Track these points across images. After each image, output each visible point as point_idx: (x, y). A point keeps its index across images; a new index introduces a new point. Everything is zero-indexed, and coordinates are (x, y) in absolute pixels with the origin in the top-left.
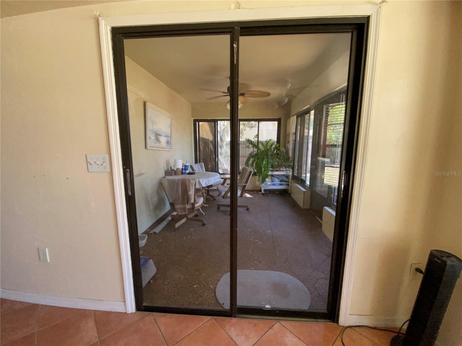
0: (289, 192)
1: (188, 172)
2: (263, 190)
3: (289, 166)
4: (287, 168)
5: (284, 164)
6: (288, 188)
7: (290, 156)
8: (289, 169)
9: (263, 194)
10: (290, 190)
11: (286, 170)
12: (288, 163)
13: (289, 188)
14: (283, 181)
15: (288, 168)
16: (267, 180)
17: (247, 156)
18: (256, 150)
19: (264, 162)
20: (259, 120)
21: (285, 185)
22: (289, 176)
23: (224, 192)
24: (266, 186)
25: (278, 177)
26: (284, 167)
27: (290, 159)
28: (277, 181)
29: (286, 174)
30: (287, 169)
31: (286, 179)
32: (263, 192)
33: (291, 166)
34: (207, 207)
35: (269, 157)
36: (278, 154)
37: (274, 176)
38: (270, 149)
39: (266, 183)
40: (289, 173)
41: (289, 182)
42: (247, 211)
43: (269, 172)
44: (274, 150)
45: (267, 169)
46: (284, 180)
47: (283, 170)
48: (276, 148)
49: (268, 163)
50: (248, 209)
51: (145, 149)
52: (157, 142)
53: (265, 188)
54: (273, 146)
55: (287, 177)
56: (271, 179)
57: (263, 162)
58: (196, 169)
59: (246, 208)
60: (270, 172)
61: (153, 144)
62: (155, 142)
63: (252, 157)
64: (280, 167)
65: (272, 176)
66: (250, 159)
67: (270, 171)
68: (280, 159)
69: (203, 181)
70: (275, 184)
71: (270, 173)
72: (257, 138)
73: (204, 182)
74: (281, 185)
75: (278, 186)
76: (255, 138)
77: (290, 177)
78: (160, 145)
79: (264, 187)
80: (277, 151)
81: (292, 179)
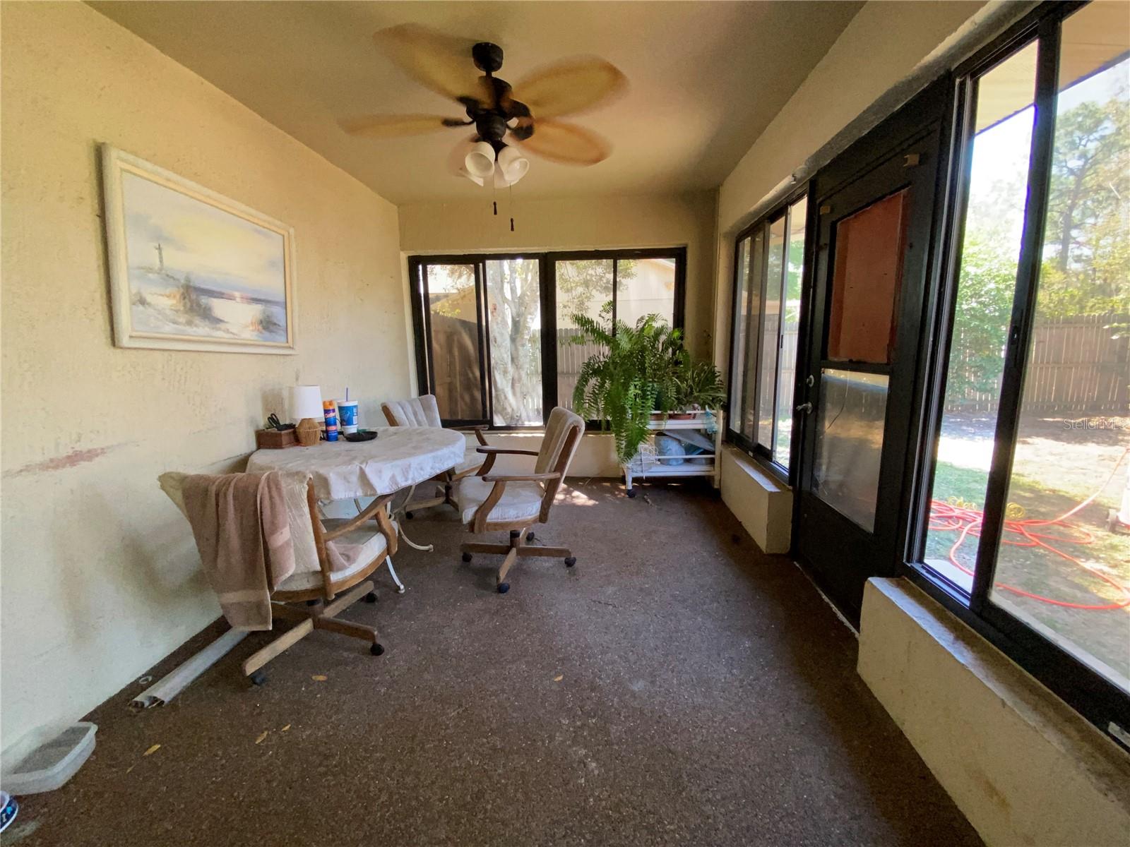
0: (716, 487)
1: (352, 429)
2: (629, 479)
3: (712, 403)
4: (707, 407)
5: (696, 394)
6: (712, 473)
7: (716, 369)
8: (713, 412)
9: (631, 494)
10: (717, 478)
11: (707, 414)
12: (711, 393)
13: (715, 472)
14: (695, 451)
15: (710, 407)
16: (642, 446)
17: (578, 372)
18: (606, 350)
19: (632, 391)
20: (615, 256)
21: (704, 461)
22: (715, 433)
23: (475, 509)
24: (639, 469)
25: (678, 437)
26: (696, 405)
27: (717, 379)
28: (675, 451)
29: (706, 427)
30: (708, 410)
31: (705, 445)
32: (630, 486)
33: (721, 401)
34: (427, 551)
35: (649, 371)
36: (677, 363)
37: (665, 435)
38: (653, 347)
39: (639, 458)
40: (714, 424)
41: (713, 453)
42: (565, 571)
43: (647, 424)
44: (665, 349)
45: (641, 414)
46: (699, 448)
47: (695, 414)
48: (671, 343)
49: (644, 391)
50: (570, 563)
51: (112, 349)
52: (197, 320)
53: (635, 475)
54: (663, 338)
55: (708, 435)
56: (657, 444)
57: (627, 390)
58: (404, 417)
59: (563, 559)
60: (652, 422)
61: (168, 328)
62: (182, 319)
63: (596, 372)
64: (685, 405)
65: (660, 434)
66: (587, 381)
67: (653, 417)
68: (682, 379)
69: (380, 472)
70: (669, 460)
71: (652, 425)
72: (611, 314)
73: (387, 475)
74: (688, 461)
75: (681, 464)
76: (604, 314)
77: (719, 438)
78: (219, 334)
79: (633, 470)
80: (674, 353)
81: (723, 442)
